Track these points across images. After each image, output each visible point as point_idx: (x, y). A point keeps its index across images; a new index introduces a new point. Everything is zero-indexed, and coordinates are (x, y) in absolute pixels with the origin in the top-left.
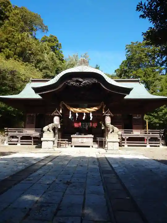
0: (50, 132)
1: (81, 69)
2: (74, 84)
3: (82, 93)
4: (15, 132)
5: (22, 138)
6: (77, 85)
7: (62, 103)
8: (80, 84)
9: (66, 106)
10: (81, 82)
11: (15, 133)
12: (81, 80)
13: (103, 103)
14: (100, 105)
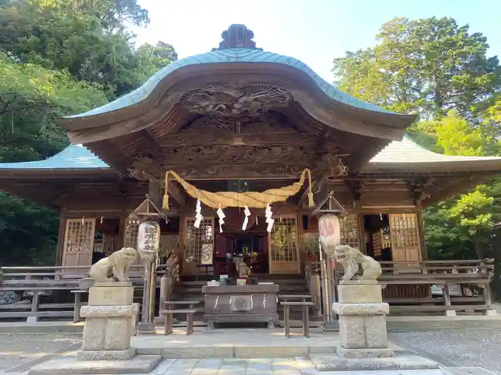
0: (117, 280)
1: (234, 56)
2: (208, 106)
3: (238, 142)
4: (23, 277)
5: (43, 299)
6: (221, 109)
7: (170, 175)
8: (229, 108)
9: (185, 185)
10: (236, 100)
11: (21, 281)
12: (233, 93)
13: (309, 173)
14: (298, 180)
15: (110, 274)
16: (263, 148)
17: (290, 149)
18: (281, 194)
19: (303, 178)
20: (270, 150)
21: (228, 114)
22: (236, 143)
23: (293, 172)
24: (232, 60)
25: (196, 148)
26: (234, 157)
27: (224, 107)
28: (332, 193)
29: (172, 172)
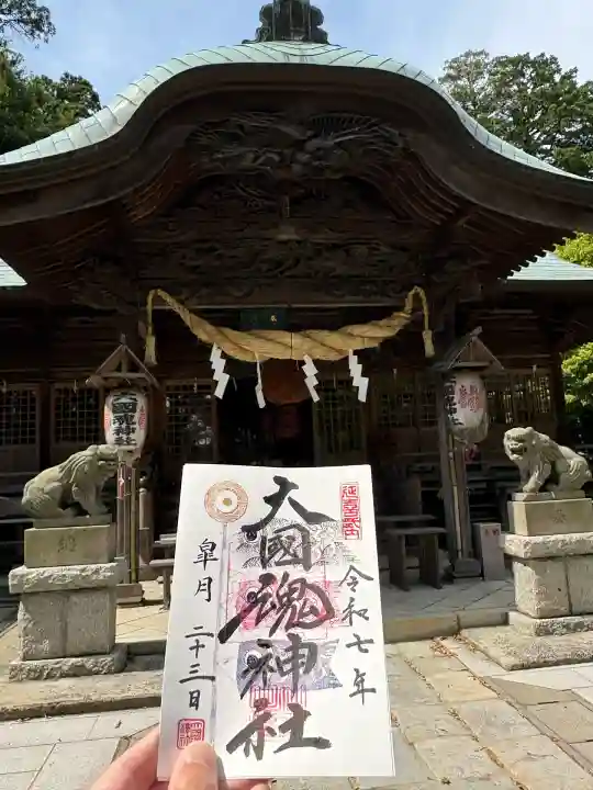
1: (297, 52)
2: (240, 157)
3: (287, 234)
6: (269, 162)
7: (157, 299)
8: (285, 163)
9: (188, 318)
10: (299, 145)
12: (293, 131)
13: (422, 293)
14: (400, 308)
15: (67, 502)
16: (335, 247)
17: (384, 249)
18: (371, 334)
19: (409, 306)
20: (347, 251)
21: (281, 174)
22: (284, 237)
23: (391, 294)
24: (296, 60)
25: (206, 246)
26: (279, 264)
27: (276, 158)
28: (478, 330)
29: (161, 293)
